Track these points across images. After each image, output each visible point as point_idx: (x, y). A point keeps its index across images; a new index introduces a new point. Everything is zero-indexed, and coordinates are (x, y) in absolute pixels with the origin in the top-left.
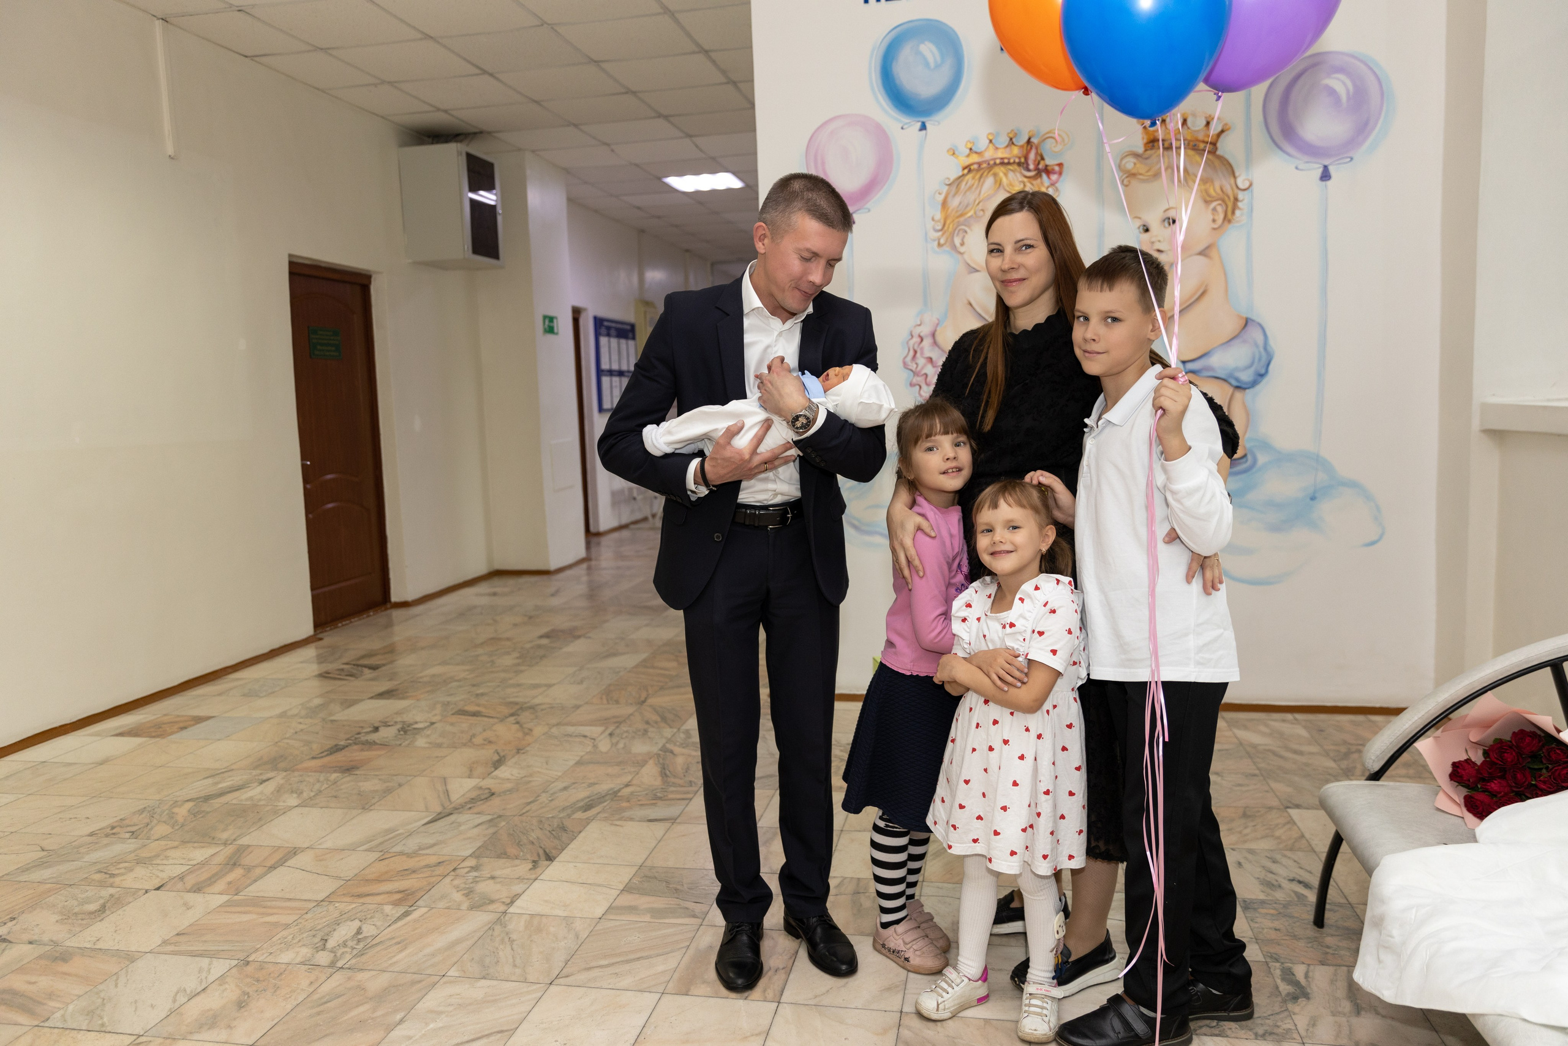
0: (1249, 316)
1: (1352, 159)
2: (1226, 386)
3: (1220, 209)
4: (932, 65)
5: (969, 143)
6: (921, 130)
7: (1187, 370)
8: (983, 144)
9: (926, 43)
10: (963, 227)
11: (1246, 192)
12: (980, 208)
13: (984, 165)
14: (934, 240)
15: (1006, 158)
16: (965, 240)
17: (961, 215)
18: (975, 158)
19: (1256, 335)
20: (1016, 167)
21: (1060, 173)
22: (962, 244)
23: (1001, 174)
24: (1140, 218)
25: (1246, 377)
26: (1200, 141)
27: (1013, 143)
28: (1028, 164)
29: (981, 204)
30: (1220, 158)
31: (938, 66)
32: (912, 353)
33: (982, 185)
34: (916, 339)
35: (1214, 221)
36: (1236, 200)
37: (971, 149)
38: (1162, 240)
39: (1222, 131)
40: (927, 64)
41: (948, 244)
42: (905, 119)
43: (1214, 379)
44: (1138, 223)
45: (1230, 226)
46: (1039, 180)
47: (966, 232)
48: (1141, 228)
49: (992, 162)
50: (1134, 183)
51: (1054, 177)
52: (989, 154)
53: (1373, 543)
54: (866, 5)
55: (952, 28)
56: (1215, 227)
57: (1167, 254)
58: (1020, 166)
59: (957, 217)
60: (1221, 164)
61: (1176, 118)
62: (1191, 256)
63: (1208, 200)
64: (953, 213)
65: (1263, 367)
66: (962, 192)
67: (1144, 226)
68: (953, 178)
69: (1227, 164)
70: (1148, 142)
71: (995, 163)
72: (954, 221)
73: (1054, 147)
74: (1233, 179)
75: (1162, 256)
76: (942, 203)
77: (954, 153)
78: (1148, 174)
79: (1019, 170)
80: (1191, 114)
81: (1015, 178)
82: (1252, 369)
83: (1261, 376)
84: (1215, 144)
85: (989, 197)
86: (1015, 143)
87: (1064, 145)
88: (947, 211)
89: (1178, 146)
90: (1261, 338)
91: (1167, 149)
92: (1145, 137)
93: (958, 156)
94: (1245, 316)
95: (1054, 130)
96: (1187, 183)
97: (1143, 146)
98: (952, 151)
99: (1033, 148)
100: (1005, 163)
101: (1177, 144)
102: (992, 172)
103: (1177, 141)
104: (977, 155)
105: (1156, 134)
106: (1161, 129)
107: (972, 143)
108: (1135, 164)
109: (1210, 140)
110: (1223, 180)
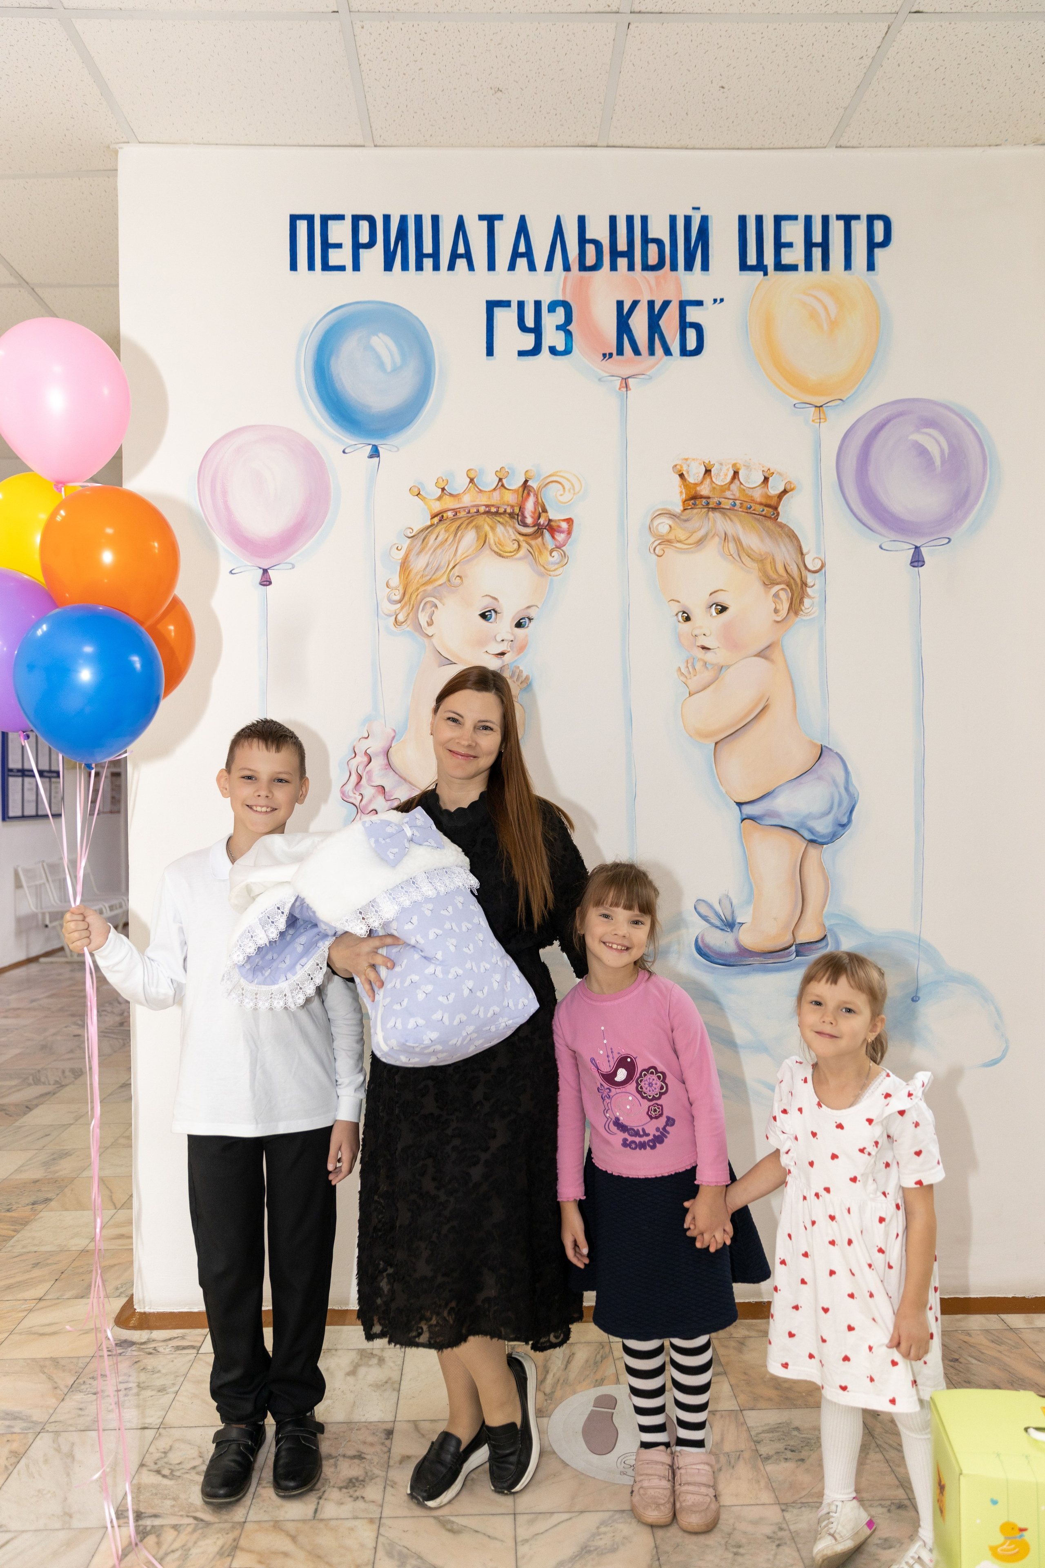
0: (823, 744)
1: (950, 540)
2: (797, 838)
3: (785, 597)
4: (389, 367)
5: (440, 481)
6: (371, 457)
7: (744, 817)
8: (460, 484)
9: (380, 335)
10: (433, 599)
11: (817, 575)
12: (457, 574)
13: (463, 514)
14: (390, 616)
15: (493, 506)
16: (433, 618)
17: (429, 582)
18: (449, 503)
19: (832, 768)
20: (507, 518)
21: (569, 533)
22: (430, 623)
23: (487, 528)
24: (679, 602)
25: (823, 827)
26: (756, 503)
27: (503, 486)
28: (524, 517)
29: (457, 567)
30: (782, 526)
31: (396, 370)
32: (354, 778)
33: (459, 542)
34: (361, 759)
35: (776, 611)
36: (804, 584)
37: (443, 489)
38: (708, 634)
39: (785, 492)
40: (381, 365)
41: (409, 622)
42: (348, 440)
43: (781, 829)
44: (676, 608)
45: (797, 619)
46: (540, 539)
47: (436, 607)
48: (680, 614)
49: (474, 510)
50: (670, 552)
51: (560, 537)
52: (467, 500)
53: (995, 1062)
54: (293, 272)
55: (417, 318)
56: (779, 619)
57: (716, 654)
58: (514, 518)
59: (424, 584)
60: (783, 535)
61: (724, 469)
62: (746, 658)
63: (768, 582)
64: (419, 576)
65: (845, 814)
66: (430, 549)
67: (684, 612)
68: (417, 528)
69: (792, 536)
70: (687, 498)
71: (478, 511)
72: (418, 589)
73: (561, 495)
74: (800, 556)
75: (709, 656)
76: (401, 563)
77: (419, 493)
78: (689, 541)
79: (511, 523)
80: (744, 466)
81: (506, 534)
82: (831, 817)
83: (843, 826)
84: (775, 508)
85: (469, 559)
86: (506, 485)
87: (574, 494)
88: (408, 575)
89: (728, 507)
90: (842, 773)
91: (714, 509)
92: (684, 491)
93: (425, 498)
94: (820, 743)
95: (560, 471)
96: (740, 558)
97: (681, 504)
98: (417, 489)
99: (532, 494)
100: (492, 512)
101: (727, 504)
102: (474, 524)
103: (727, 500)
104: (452, 498)
105: (698, 489)
106: (705, 482)
107: (445, 482)
108: (670, 527)
109: (769, 502)
110: (787, 557)
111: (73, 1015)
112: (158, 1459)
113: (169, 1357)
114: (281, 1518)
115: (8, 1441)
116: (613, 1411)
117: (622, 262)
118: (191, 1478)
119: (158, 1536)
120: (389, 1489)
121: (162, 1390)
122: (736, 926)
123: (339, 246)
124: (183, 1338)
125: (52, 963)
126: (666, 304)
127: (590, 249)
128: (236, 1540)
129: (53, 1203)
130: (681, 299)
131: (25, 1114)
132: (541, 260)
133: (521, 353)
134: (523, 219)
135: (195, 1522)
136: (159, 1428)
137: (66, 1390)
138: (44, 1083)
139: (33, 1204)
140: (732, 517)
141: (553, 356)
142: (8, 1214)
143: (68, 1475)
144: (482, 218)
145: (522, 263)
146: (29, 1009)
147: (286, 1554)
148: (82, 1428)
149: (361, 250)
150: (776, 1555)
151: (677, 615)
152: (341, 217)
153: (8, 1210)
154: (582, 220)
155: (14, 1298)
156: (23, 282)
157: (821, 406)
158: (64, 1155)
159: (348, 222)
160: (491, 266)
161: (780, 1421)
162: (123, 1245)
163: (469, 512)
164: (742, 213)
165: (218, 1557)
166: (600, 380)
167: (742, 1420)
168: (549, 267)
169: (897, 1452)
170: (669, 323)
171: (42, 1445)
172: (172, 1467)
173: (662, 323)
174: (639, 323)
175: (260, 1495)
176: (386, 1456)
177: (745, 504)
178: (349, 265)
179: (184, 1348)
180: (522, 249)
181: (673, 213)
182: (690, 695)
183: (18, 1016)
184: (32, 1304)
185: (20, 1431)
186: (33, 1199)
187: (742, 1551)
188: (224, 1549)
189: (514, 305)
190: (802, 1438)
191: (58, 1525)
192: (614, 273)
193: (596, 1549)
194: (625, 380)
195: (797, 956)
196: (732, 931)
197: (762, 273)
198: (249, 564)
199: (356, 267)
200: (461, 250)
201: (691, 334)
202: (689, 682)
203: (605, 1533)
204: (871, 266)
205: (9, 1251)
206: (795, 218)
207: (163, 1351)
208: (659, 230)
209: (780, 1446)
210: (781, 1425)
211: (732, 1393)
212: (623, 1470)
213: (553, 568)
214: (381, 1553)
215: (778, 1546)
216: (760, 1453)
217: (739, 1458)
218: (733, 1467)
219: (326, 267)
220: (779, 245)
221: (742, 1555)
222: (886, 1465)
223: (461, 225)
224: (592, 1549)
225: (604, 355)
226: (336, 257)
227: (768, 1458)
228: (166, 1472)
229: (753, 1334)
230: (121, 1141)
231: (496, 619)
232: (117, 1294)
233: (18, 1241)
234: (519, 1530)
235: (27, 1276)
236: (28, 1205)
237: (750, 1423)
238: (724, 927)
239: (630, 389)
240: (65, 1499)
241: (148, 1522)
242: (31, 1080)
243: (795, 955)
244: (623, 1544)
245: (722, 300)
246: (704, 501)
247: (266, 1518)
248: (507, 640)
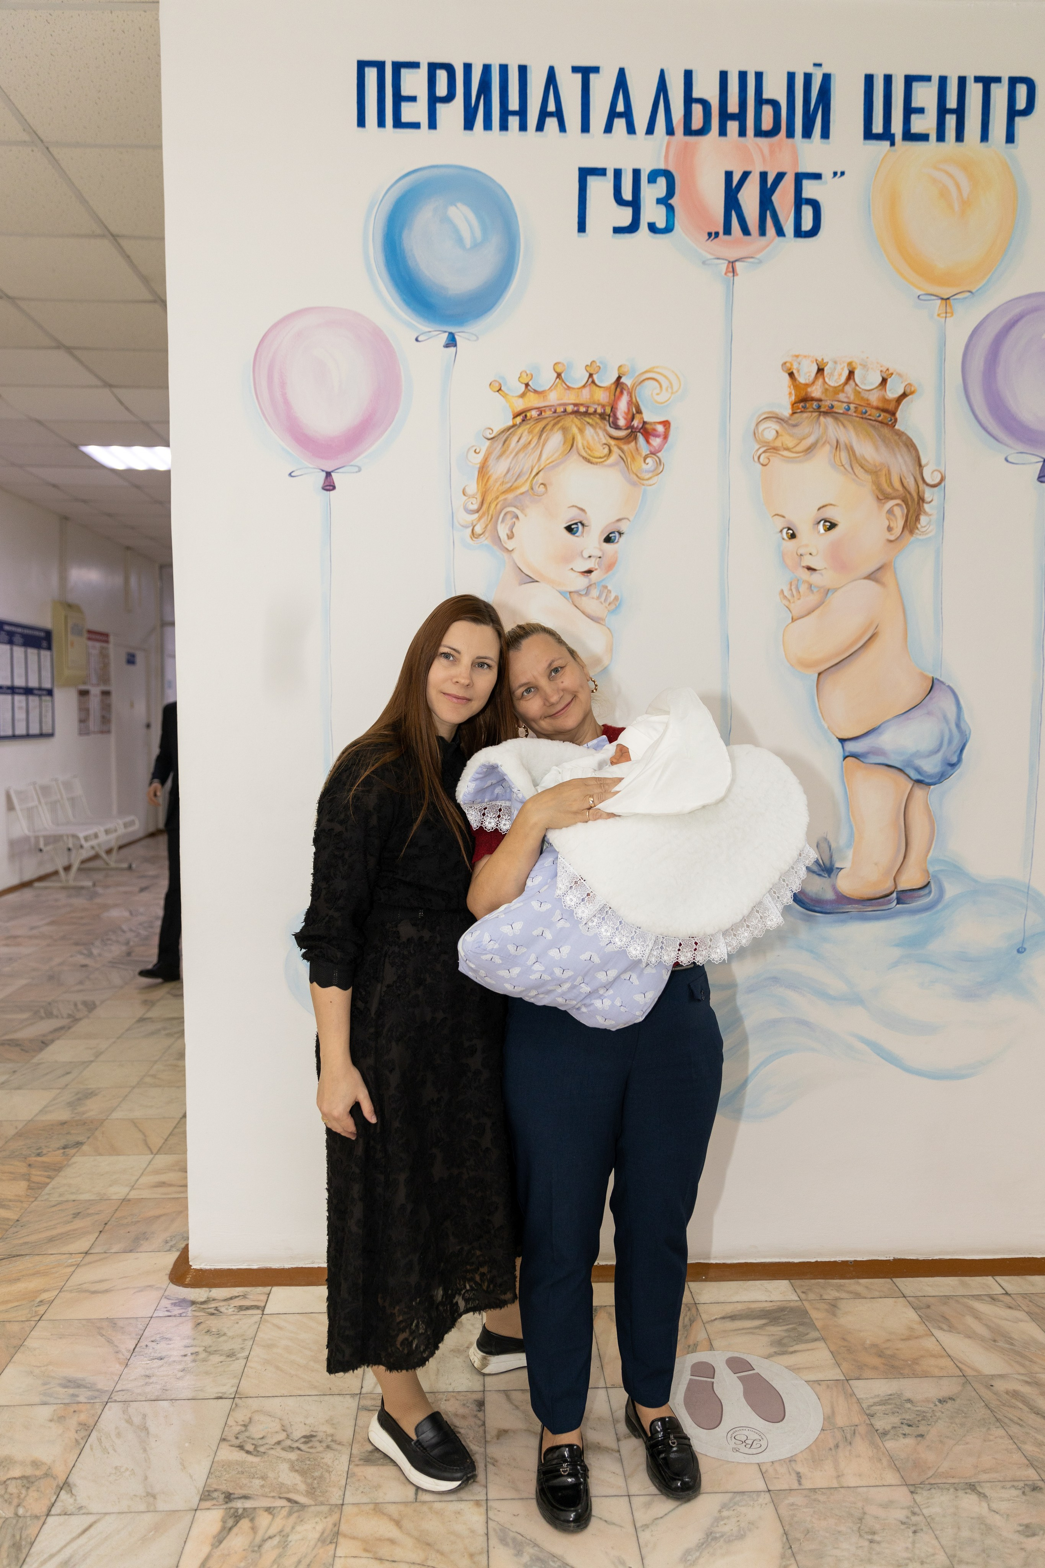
0: (935, 676)
2: (901, 778)
3: (900, 513)
4: (468, 242)
5: (524, 375)
6: (447, 346)
7: (847, 754)
8: (545, 379)
9: (459, 205)
11: (936, 489)
12: (541, 481)
13: (548, 413)
14: (467, 527)
15: (582, 405)
16: (514, 530)
17: (510, 490)
18: (533, 401)
19: (943, 703)
20: (597, 419)
21: (666, 437)
22: (511, 536)
23: (575, 430)
24: (783, 517)
25: (930, 766)
26: (873, 407)
27: (593, 382)
28: (616, 418)
29: (541, 474)
30: (900, 434)
31: (476, 246)
33: (544, 445)
35: (889, 529)
36: (921, 499)
37: (527, 385)
38: (814, 553)
39: (904, 395)
40: (460, 240)
41: (487, 534)
42: (422, 326)
43: (886, 768)
44: (780, 523)
45: (912, 539)
46: (633, 444)
47: (517, 518)
48: (785, 531)
49: (561, 409)
50: (776, 461)
51: (656, 442)
52: (553, 398)
54: (360, 129)
55: (501, 188)
56: (892, 538)
57: (822, 574)
58: (605, 419)
59: (504, 492)
60: (901, 443)
61: (839, 367)
62: (856, 580)
63: (883, 497)
64: (499, 483)
65: (955, 752)
66: (511, 453)
67: (789, 529)
68: (497, 429)
69: (910, 446)
70: (797, 400)
71: (565, 411)
72: (497, 498)
73: (658, 394)
74: (918, 468)
75: (814, 578)
76: (480, 468)
77: (500, 389)
78: (798, 449)
79: (602, 425)
80: (861, 365)
81: (596, 437)
82: (940, 755)
83: (953, 765)
84: (893, 414)
85: (554, 465)
86: (597, 382)
87: (672, 393)
88: (487, 481)
89: (841, 411)
90: (954, 708)
91: (826, 413)
92: (793, 392)
93: (506, 394)
94: (931, 675)
95: (657, 367)
96: (852, 469)
97: (789, 406)
98: (497, 385)
99: (625, 393)
100: (581, 412)
101: (840, 408)
102: (560, 425)
103: (840, 404)
104: (537, 395)
105: (809, 390)
106: (816, 383)
107: (530, 377)
108: (777, 432)
109: (886, 406)
110: (904, 468)
111: (77, 944)
112: (239, 1433)
113: (233, 1318)
114: (381, 1500)
115: (75, 1411)
116: (712, 1380)
117: (733, 126)
118: (277, 1455)
119: (252, 1520)
120: (490, 1467)
121: (231, 1355)
122: (834, 871)
123: (413, 99)
124: (244, 1297)
125: (46, 888)
126: (780, 176)
127: (697, 110)
128: (337, 1525)
129: (85, 1148)
130: (797, 171)
131: (41, 1049)
132: (641, 119)
133: (617, 230)
134: (622, 72)
135: (289, 1504)
136: (234, 1398)
137: (128, 1355)
138: (57, 1017)
139: (64, 1148)
140: (846, 422)
141: (652, 234)
142: (39, 1159)
143: (145, 1450)
144: (575, 69)
145: (620, 124)
146: (31, 937)
147: (392, 1541)
148: (153, 1398)
149: (439, 106)
150: (914, 1543)
151: (781, 531)
152: (415, 65)
153: (39, 1155)
154: (688, 75)
155: (59, 1252)
156: (36, 139)
157: (948, 299)
158: (89, 1094)
159: (424, 71)
160: (585, 127)
161: (890, 1392)
162: (165, 1194)
163: (555, 412)
164: (869, 72)
165: (319, 1544)
166: (704, 263)
167: (850, 1391)
168: (650, 130)
169: (1018, 1427)
170: (783, 199)
171: (112, 1416)
172: (254, 1442)
173: (775, 198)
174: (750, 198)
175: (354, 1474)
176: (481, 1429)
177: (860, 409)
178: (424, 121)
179: (248, 1308)
180: (620, 108)
181: (791, 70)
182: (793, 620)
183: (19, 945)
184: (78, 1258)
185: (85, 1400)
186: (63, 1142)
187: (877, 1538)
188: (325, 1535)
189: (610, 174)
190: (918, 1411)
191: (142, 1507)
192: (723, 138)
193: (722, 1536)
194: (732, 264)
195: (898, 903)
196: (829, 876)
197: (888, 143)
198: (311, 466)
199: (432, 125)
200: (551, 107)
201: (807, 212)
202: (792, 606)
203: (728, 1518)
204: (1010, 138)
205: (46, 1200)
206: (928, 79)
207: (226, 1311)
208: (775, 90)
209: (895, 1420)
210: (892, 1397)
211: (834, 1361)
212: (735, 1446)
213: (647, 477)
214: (494, 1541)
215: (915, 1532)
216: (877, 1427)
217: (854, 1433)
218: (850, 1443)
219: (398, 123)
220: (909, 111)
221: (879, 1543)
222: (1011, 1441)
223: (551, 78)
224: (718, 1535)
225: (710, 234)
226: (409, 113)
227: (885, 1433)
228: (250, 1447)
229: (844, 1295)
230: (148, 1080)
231: (583, 532)
232: (168, 1248)
233: (54, 1188)
234: (636, 1514)
235: (68, 1227)
236: (59, 1149)
237: (860, 1394)
238: (821, 873)
239: (737, 275)
240: (146, 1478)
241: (239, 1504)
242: (42, 1014)
243: (895, 902)
244: (750, 1530)
245: (843, 173)
246: (815, 404)
247: (365, 1500)
248: (594, 557)
